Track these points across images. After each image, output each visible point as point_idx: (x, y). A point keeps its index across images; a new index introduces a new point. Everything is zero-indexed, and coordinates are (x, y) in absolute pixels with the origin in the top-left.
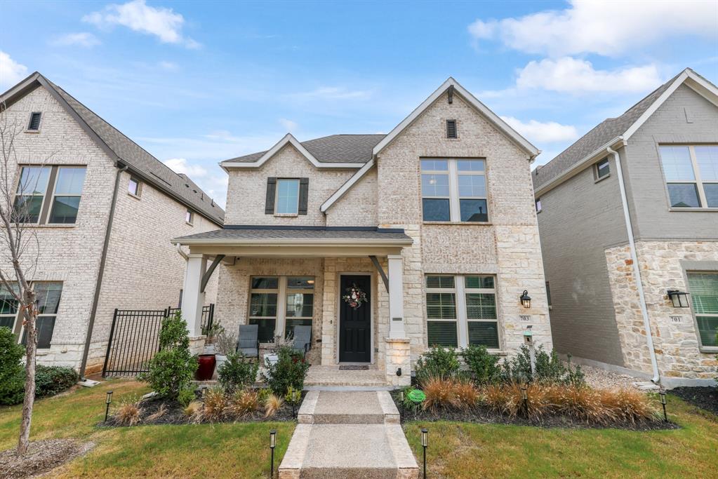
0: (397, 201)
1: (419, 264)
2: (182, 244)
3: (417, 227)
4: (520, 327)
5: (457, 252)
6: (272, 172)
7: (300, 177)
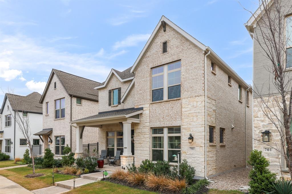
0: (141, 94)
1: (148, 123)
2: (72, 123)
3: (148, 106)
4: (189, 153)
5: (164, 116)
6: (110, 88)
7: (118, 87)
